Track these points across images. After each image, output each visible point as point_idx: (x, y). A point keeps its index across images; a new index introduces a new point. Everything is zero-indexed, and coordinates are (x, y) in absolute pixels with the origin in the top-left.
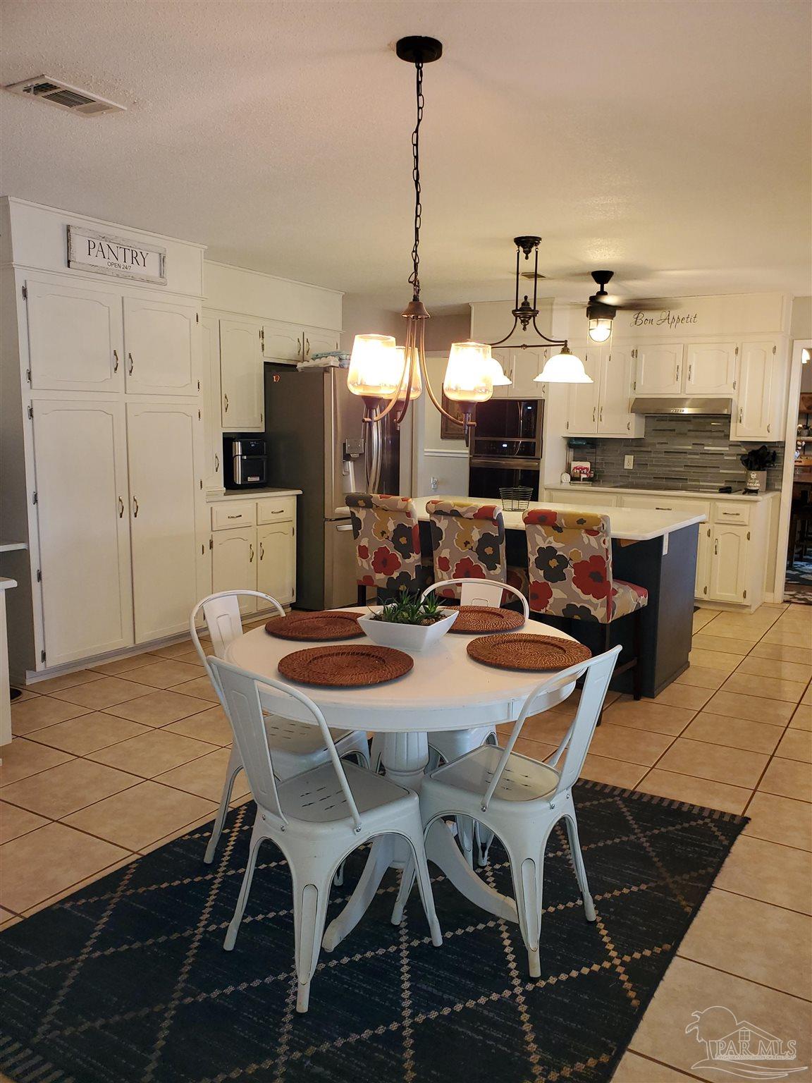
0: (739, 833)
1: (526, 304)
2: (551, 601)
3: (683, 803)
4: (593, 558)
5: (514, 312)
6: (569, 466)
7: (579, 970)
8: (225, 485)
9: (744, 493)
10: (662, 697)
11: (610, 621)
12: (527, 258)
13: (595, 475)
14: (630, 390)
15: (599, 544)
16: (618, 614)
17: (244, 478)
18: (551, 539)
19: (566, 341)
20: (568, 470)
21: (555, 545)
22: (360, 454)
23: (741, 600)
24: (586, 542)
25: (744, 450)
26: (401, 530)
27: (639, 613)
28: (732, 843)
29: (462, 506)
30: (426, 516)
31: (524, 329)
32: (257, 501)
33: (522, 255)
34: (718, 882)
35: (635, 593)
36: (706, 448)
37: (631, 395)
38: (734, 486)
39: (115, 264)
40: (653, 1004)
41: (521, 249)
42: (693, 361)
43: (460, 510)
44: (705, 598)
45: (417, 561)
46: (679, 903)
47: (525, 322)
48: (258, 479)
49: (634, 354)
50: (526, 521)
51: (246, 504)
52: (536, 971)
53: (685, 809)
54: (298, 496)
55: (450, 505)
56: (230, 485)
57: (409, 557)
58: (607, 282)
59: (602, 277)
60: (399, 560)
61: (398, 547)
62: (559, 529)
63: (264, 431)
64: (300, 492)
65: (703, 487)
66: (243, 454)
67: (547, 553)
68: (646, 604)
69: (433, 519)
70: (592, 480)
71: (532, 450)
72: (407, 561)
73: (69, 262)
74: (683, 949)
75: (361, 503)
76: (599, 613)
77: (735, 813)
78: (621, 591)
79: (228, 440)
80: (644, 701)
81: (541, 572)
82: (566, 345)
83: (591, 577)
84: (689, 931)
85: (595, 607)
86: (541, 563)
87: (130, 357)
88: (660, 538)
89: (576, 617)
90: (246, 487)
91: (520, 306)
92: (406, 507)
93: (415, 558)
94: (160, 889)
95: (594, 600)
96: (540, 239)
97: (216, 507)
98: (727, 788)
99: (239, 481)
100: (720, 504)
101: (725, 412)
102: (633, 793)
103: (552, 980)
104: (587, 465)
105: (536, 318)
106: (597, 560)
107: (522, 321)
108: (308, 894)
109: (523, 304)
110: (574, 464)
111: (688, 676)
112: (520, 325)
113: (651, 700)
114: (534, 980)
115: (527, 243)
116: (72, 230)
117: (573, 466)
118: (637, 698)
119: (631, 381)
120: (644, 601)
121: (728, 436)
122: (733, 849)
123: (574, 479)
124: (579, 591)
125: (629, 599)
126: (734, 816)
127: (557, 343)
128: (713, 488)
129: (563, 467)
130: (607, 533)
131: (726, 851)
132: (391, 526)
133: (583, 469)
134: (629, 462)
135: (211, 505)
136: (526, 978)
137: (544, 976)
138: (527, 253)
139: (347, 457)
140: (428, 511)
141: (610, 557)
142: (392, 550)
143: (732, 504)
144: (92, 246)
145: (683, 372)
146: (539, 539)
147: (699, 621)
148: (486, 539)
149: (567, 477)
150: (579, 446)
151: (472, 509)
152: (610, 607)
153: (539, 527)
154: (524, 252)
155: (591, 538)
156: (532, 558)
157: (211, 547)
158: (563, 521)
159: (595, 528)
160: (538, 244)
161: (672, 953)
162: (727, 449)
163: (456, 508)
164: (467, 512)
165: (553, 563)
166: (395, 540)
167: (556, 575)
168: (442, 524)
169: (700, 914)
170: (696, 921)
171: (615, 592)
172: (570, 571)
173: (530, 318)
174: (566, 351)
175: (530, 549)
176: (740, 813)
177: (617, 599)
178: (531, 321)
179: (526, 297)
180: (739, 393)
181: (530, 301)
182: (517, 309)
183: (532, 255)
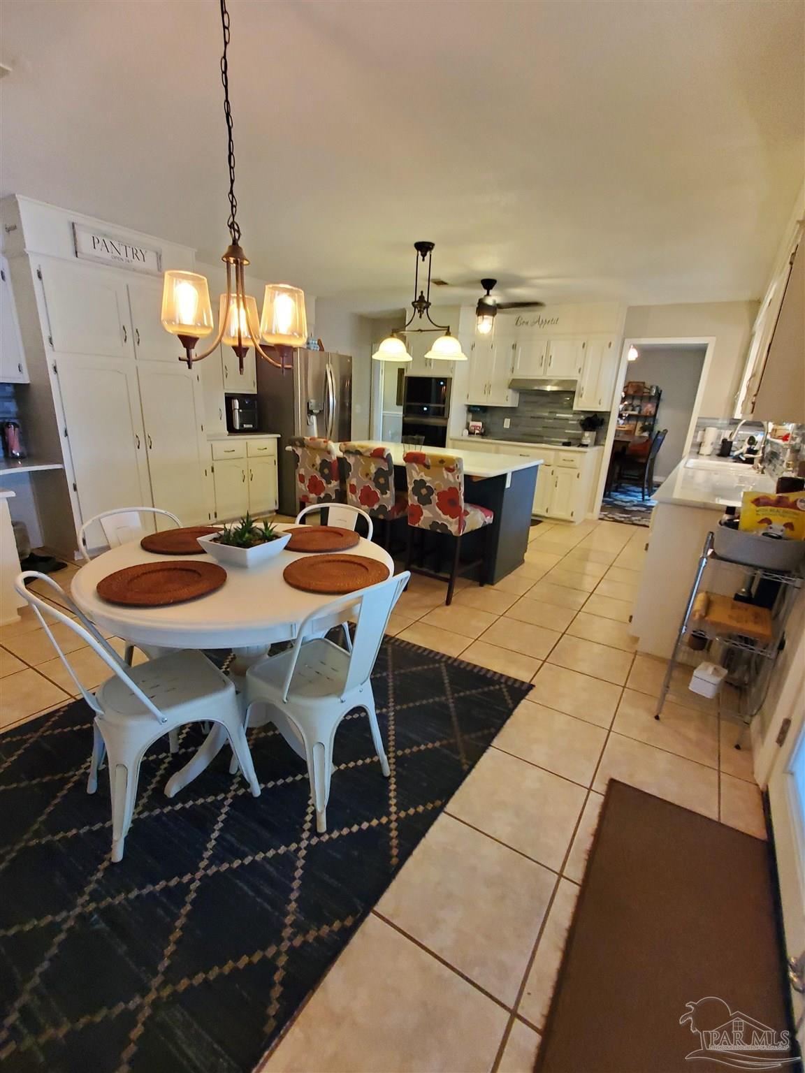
0: (522, 697)
1: (422, 297)
2: (422, 518)
3: (489, 670)
4: (450, 489)
5: (413, 303)
6: (468, 424)
7: (359, 824)
8: (228, 430)
9: (579, 446)
10: (498, 585)
11: (461, 534)
12: (423, 260)
13: (485, 431)
14: (509, 373)
15: (454, 479)
16: (467, 529)
17: (241, 425)
18: (422, 474)
19: (449, 327)
20: (468, 427)
21: (426, 478)
22: (320, 411)
23: (568, 517)
24: (446, 477)
25: (582, 417)
26: (324, 463)
27: (485, 528)
28: (515, 706)
29: (362, 447)
30: (341, 454)
31: (420, 317)
32: (248, 441)
33: (420, 257)
34: (495, 742)
35: (483, 514)
36: (557, 415)
37: (510, 377)
38: (572, 441)
39: (118, 258)
40: (410, 863)
41: (420, 253)
42: (553, 353)
43: (361, 450)
44: (546, 515)
45: (335, 486)
46: (459, 761)
47: (421, 312)
48: (251, 426)
49: (514, 347)
50: (405, 459)
51: (240, 442)
52: (322, 827)
53: (489, 675)
54: (278, 438)
55: (354, 446)
56: (231, 429)
57: (330, 483)
58: (491, 288)
59: (488, 284)
60: (325, 485)
61: (323, 475)
62: (428, 467)
63: (256, 393)
64: (279, 436)
65: (553, 442)
66: (240, 408)
67: (420, 484)
68: (491, 522)
69: (345, 456)
70: (482, 435)
71: (443, 412)
72: (329, 486)
73: (76, 252)
74: (450, 807)
75: (297, 443)
76: (453, 528)
77: (524, 680)
78: (472, 513)
79: (229, 399)
80: (486, 587)
81: (416, 498)
82: (448, 330)
83: (449, 503)
84: (461, 788)
85: (451, 523)
86: (416, 491)
87: (137, 331)
88: (504, 476)
89: (438, 531)
90: (243, 431)
91: (417, 299)
92: (327, 447)
93: (334, 484)
94: (72, 731)
95: (450, 519)
96: (433, 245)
97: (216, 444)
98: (525, 659)
99: (238, 427)
100: (561, 453)
101: (572, 389)
102: (456, 660)
103: (335, 834)
104: (480, 424)
105: (429, 309)
106: (453, 491)
107: (419, 311)
108: (119, 771)
109: (420, 297)
110: (472, 423)
111: (520, 570)
112: (417, 314)
113: (490, 586)
114: (319, 835)
115: (424, 247)
116: (75, 226)
117: (470, 425)
118: (481, 585)
119: (510, 367)
120: (489, 520)
121: (572, 407)
122: (516, 711)
123: (471, 433)
124: (440, 512)
125: (477, 518)
126: (523, 683)
127: (441, 328)
128: (557, 442)
129: (464, 425)
130: (460, 470)
131: (509, 713)
132: (318, 461)
133: (477, 427)
134: (507, 423)
135: (212, 442)
136: (314, 832)
137: (329, 831)
138: (424, 256)
139: (310, 412)
140: (341, 451)
141: (462, 488)
142: (319, 478)
143: (572, 453)
144: (96, 241)
145: (545, 361)
146: (415, 474)
147: (534, 532)
148: (380, 472)
149: (466, 432)
150: (476, 411)
151: (369, 450)
152: (461, 524)
153: (414, 465)
154: (422, 255)
155: (450, 474)
156: (410, 487)
157: (213, 471)
158: (430, 461)
159: (451, 467)
160: (432, 248)
161: (440, 809)
162: (571, 416)
163: (359, 449)
164: (366, 451)
165: (424, 491)
166: (321, 471)
167: (425, 500)
168: (351, 460)
169: (474, 771)
170: (469, 779)
171: (466, 513)
172: (435, 498)
173: (424, 309)
174: (448, 334)
175: (408, 480)
176: (527, 680)
177: (467, 519)
178: (425, 311)
179: (422, 292)
180: (582, 376)
181: (425, 295)
182: (415, 301)
183: (427, 258)
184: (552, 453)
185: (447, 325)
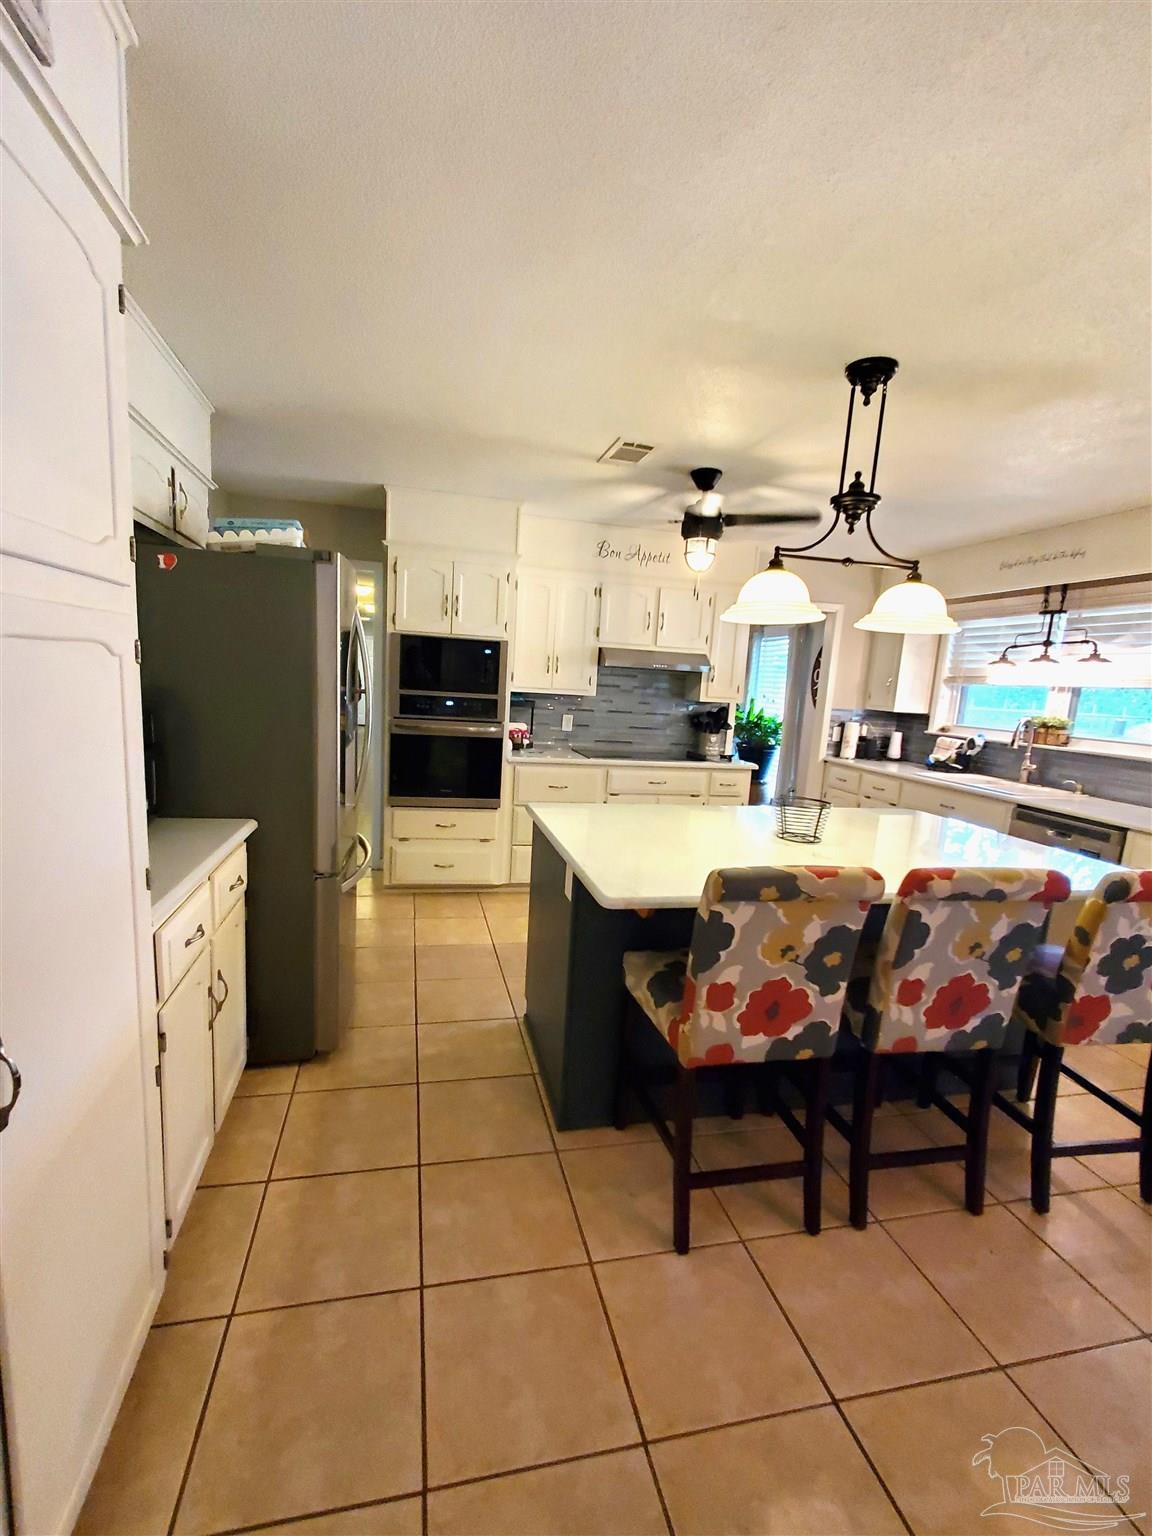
1: (857, 486)
5: (834, 499)
12: (866, 403)
14: (593, 637)
19: (916, 563)
31: (851, 530)
32: (214, 873)
33: (859, 397)
37: (594, 644)
42: (666, 609)
47: (852, 518)
49: (599, 592)
59: (705, 479)
64: (254, 826)
70: (533, 746)
82: (916, 569)
91: (846, 489)
101: (694, 670)
104: (524, 727)
105: (872, 512)
107: (847, 516)
109: (851, 486)
112: (843, 525)
115: (870, 373)
119: (594, 627)
133: (523, 732)
134: (568, 723)
138: (868, 392)
145: (654, 622)
154: (864, 390)
173: (861, 512)
174: (915, 577)
178: (864, 516)
179: (858, 475)
180: (711, 648)
181: (866, 480)
182: (841, 495)
183: (876, 397)
184: (703, 775)
185: (913, 559)
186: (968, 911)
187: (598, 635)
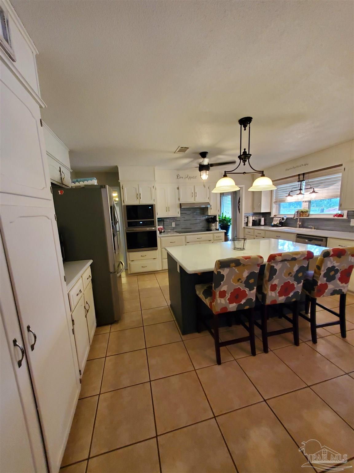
1: (245, 152)
5: (239, 157)
12: (245, 130)
18: (335, 262)
19: (263, 171)
21: (335, 265)
31: (244, 165)
32: (82, 275)
33: (243, 128)
37: (178, 202)
41: (242, 125)
42: (197, 191)
47: (244, 161)
49: (178, 188)
57: (253, 289)
59: (204, 155)
60: (247, 293)
64: (92, 261)
72: (252, 292)
81: (325, 279)
82: (263, 173)
100: (215, 234)
109: (243, 152)
112: (242, 163)
115: (245, 122)
119: (178, 198)
132: (245, 275)
134: (173, 225)
138: (245, 127)
142: (243, 288)
145: (194, 195)
146: (329, 263)
148: (301, 269)
156: (322, 273)
160: (250, 122)
163: (294, 256)
172: (338, 275)
174: (263, 176)
178: (248, 160)
179: (245, 149)
180: (210, 201)
181: (247, 150)
182: (241, 155)
183: (247, 128)
184: (212, 235)
185: (262, 171)
186: (287, 264)
187: (179, 200)
